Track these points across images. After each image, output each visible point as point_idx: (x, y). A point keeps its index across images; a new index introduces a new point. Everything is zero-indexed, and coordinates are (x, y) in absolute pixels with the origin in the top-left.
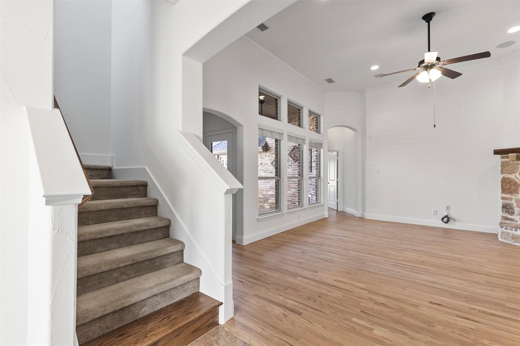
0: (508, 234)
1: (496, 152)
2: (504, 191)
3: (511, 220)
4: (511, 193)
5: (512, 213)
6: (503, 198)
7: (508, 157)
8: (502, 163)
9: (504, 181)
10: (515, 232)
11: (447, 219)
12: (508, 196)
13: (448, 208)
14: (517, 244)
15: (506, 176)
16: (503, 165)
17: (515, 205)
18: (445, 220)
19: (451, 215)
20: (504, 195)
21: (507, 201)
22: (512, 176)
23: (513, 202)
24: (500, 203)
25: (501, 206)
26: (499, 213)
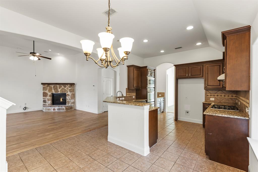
0: (47, 109)
1: (42, 84)
2: (44, 96)
3: (46, 105)
4: (46, 96)
5: (46, 103)
6: (43, 98)
7: (45, 86)
8: (43, 87)
9: (44, 93)
10: (48, 108)
11: (25, 108)
12: (45, 97)
13: (26, 104)
14: (49, 111)
15: (44, 91)
16: (44, 88)
17: (47, 100)
18: (25, 109)
19: (27, 106)
20: (44, 97)
21: (45, 99)
22: (46, 91)
23: (46, 99)
24: (42, 100)
25: (43, 101)
26: (42, 103)
